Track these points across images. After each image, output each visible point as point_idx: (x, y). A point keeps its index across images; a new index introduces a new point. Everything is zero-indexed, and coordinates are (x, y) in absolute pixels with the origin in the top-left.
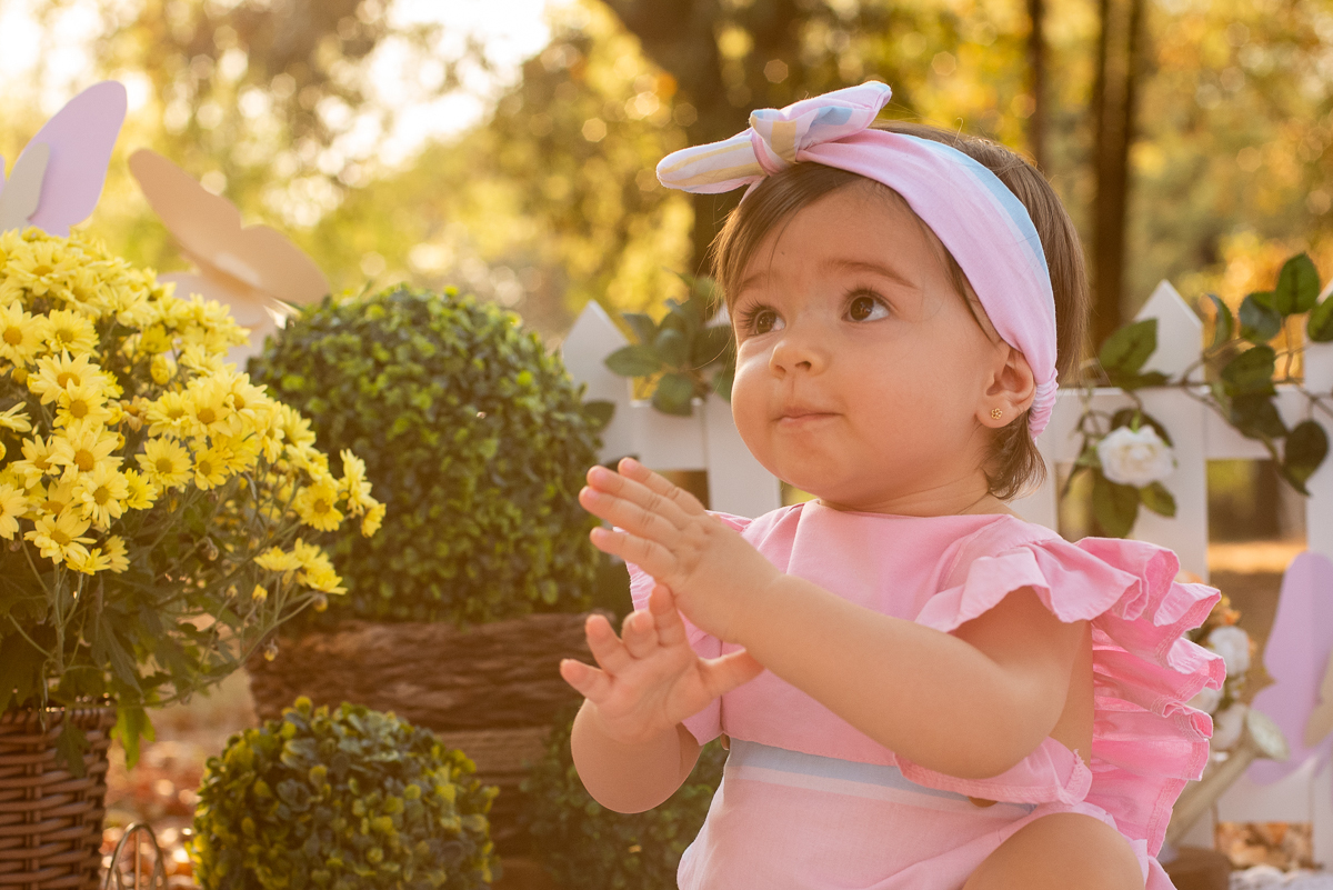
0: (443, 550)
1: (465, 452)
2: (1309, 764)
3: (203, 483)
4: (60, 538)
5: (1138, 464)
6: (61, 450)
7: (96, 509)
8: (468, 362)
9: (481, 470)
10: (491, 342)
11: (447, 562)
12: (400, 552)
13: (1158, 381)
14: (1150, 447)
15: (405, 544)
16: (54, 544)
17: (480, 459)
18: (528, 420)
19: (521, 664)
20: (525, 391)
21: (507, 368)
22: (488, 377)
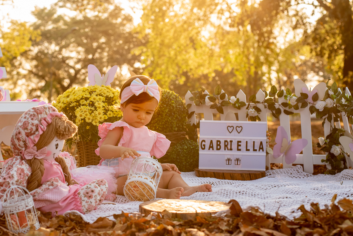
0: (160, 124)
1: (164, 111)
2: (282, 155)
3: (114, 116)
4: (96, 123)
5: (253, 114)
6: (97, 113)
7: (100, 120)
8: (166, 100)
9: (166, 113)
10: (170, 96)
11: (161, 125)
12: (155, 124)
13: (258, 102)
14: (254, 111)
15: (156, 123)
16: (95, 123)
17: (166, 112)
18: (173, 107)
19: (172, 138)
20: (173, 103)
21: (171, 100)
22: (168, 101)
